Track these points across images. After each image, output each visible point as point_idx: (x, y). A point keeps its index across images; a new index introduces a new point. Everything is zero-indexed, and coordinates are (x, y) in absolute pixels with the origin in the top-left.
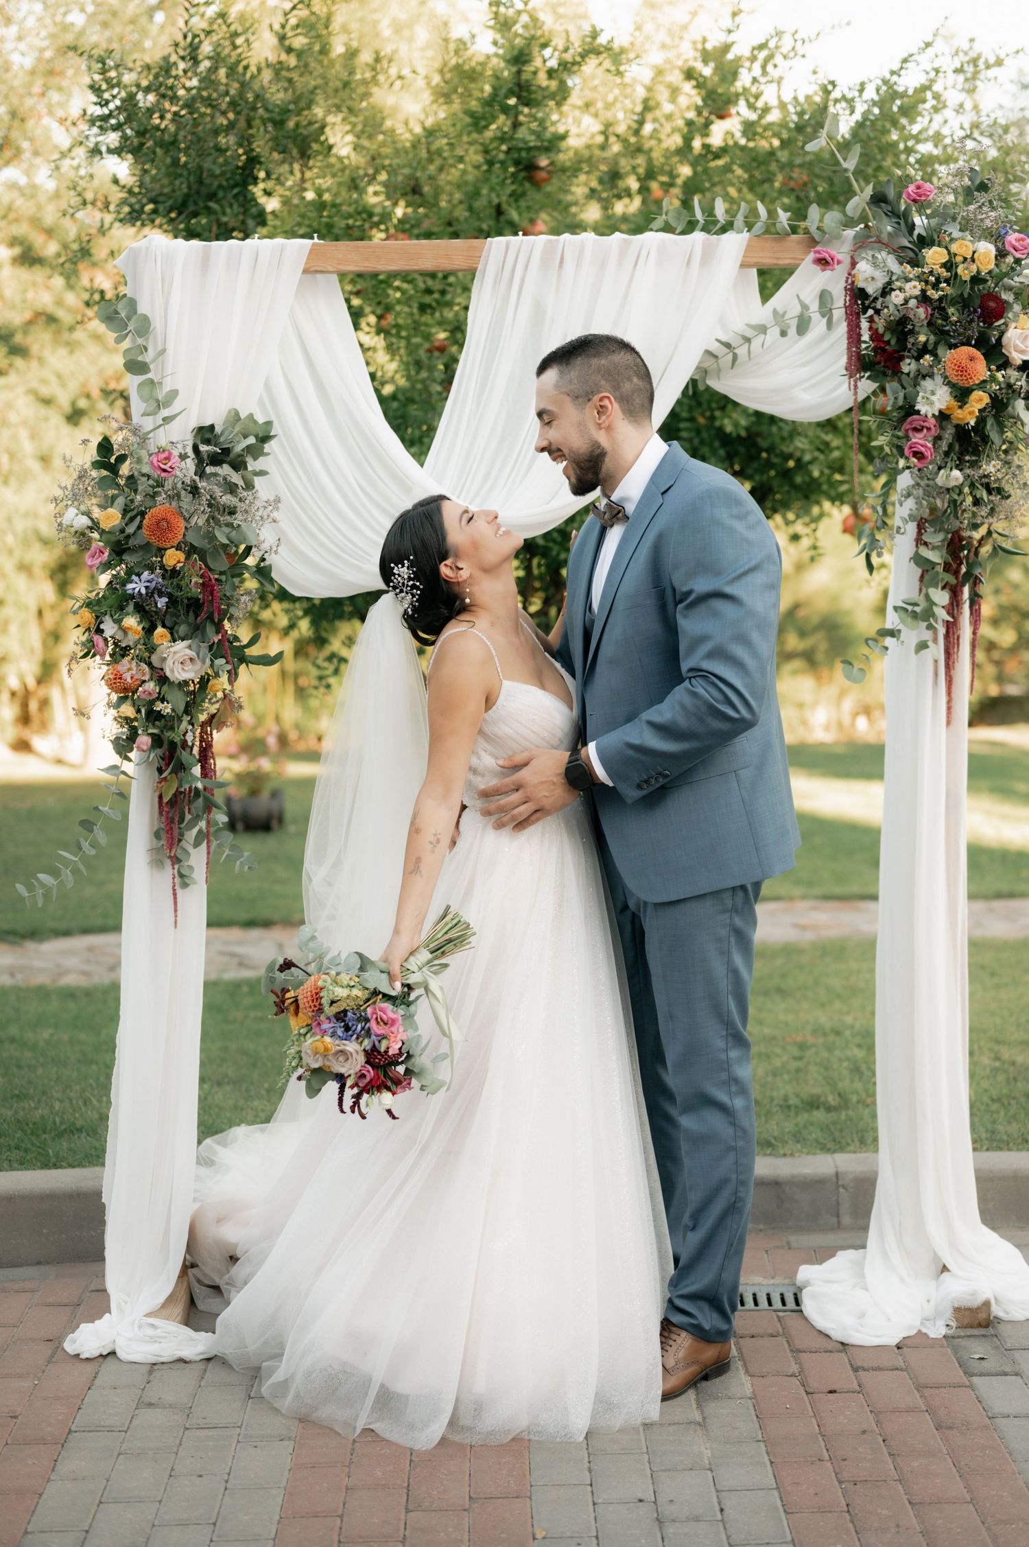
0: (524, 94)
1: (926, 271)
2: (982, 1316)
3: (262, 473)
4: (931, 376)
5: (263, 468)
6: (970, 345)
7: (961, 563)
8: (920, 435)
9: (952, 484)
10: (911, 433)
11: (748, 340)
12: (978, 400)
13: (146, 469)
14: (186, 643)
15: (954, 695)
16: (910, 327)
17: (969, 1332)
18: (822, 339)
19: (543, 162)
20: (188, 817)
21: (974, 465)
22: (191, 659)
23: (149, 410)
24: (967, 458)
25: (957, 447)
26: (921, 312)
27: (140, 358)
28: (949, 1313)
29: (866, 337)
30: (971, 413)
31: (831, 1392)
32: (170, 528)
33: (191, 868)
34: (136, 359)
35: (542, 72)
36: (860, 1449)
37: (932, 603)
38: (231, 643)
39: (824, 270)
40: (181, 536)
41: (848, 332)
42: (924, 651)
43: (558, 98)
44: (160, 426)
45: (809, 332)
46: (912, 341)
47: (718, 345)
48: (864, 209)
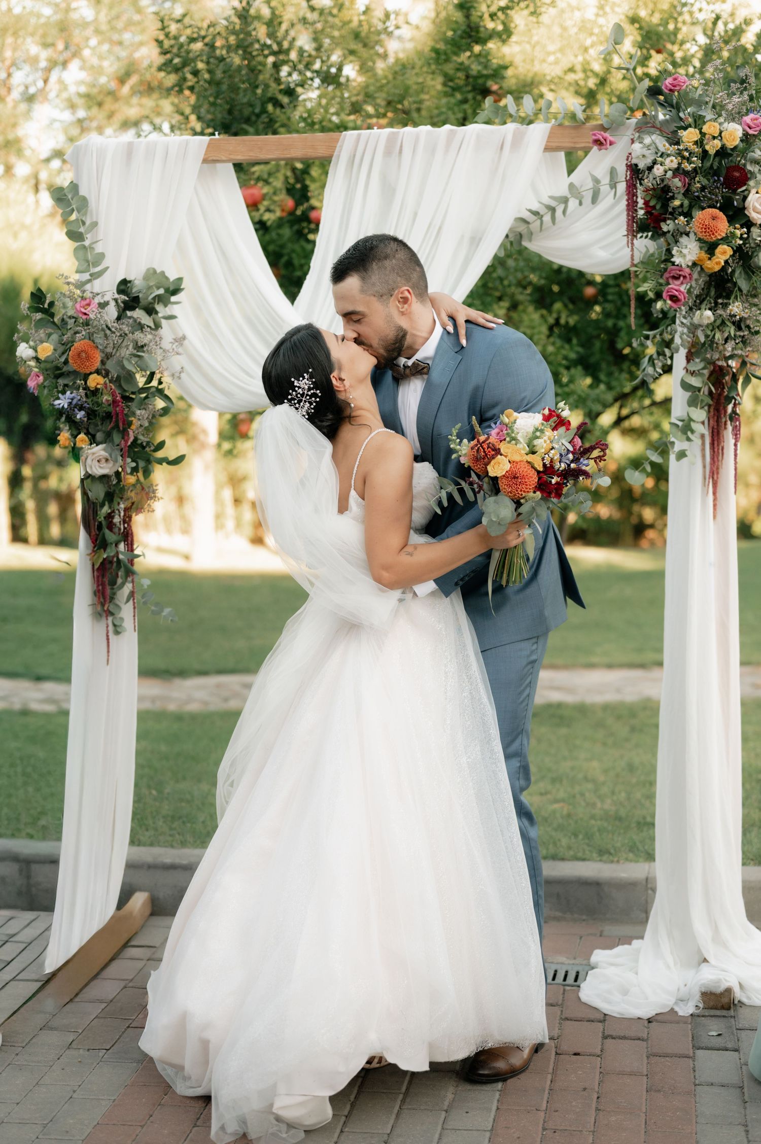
0: (473, 34)
1: (681, 147)
2: (725, 1000)
3: (171, 317)
4: (687, 234)
5: (174, 314)
6: (715, 207)
7: (724, 388)
8: (678, 282)
9: (706, 322)
10: (671, 281)
11: (553, 210)
12: (724, 253)
13: (71, 313)
14: (101, 447)
15: (718, 495)
16: (670, 194)
17: (713, 1012)
18: (613, 206)
19: (495, 87)
20: (119, 581)
21: (725, 306)
22: (107, 460)
23: (81, 269)
24: (720, 301)
25: (713, 293)
26: (677, 182)
27: (80, 230)
28: (697, 996)
29: (641, 202)
30: (718, 263)
31: (575, 1054)
32: (88, 358)
33: (122, 619)
34: (75, 230)
35: (486, 16)
36: (574, 1104)
37: (691, 420)
38: (144, 448)
39: (600, 150)
40: (97, 364)
41: (627, 200)
42: (685, 459)
43: (504, 37)
44: (89, 281)
45: (601, 201)
46: (671, 205)
47: (529, 213)
48: (642, 100)
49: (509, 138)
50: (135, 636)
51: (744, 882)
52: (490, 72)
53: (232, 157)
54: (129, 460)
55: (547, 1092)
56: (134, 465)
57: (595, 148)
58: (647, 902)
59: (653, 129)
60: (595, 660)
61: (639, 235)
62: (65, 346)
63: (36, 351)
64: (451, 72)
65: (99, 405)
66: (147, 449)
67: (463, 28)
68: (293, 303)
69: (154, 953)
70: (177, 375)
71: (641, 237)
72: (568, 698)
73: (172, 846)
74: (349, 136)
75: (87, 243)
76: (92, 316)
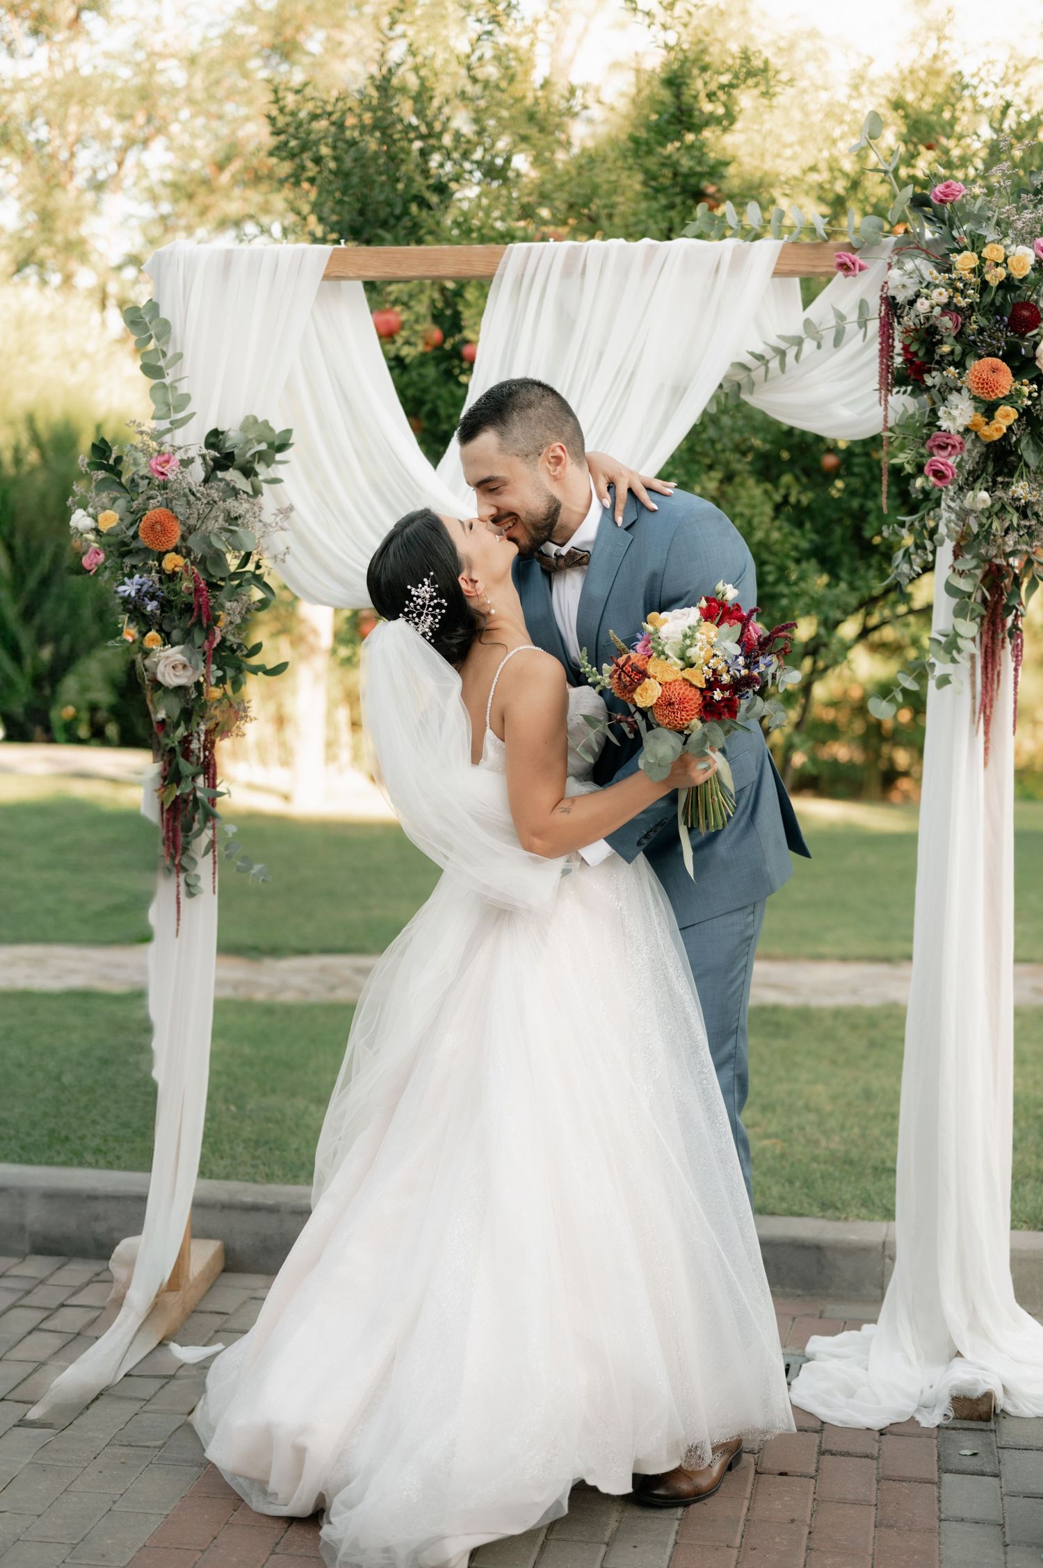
0: (684, 118)
1: (953, 276)
2: (983, 1408)
3: (275, 481)
4: (959, 390)
5: (279, 476)
6: (996, 356)
7: (1002, 594)
8: (945, 453)
9: (980, 506)
10: (935, 451)
11: (782, 354)
12: (1006, 417)
13: (143, 471)
14: (177, 648)
15: (991, 735)
16: (938, 337)
17: (967, 1424)
18: (861, 352)
19: (711, 190)
20: (196, 826)
21: (1007, 486)
22: (185, 667)
23: (159, 414)
24: (1000, 479)
25: (990, 468)
26: (947, 322)
27: (159, 364)
28: (947, 1402)
29: (898, 347)
30: (998, 429)
31: (781, 1474)
32: (165, 531)
33: (198, 877)
34: (153, 363)
35: (702, 96)
36: (777, 1540)
37: (957, 635)
38: (234, 651)
39: (846, 276)
40: (176, 540)
41: (881, 344)
42: (948, 687)
43: (725, 123)
44: (169, 431)
45: (845, 344)
46: (939, 351)
47: (751, 357)
48: (903, 211)
49: (727, 257)
50: (214, 900)
51: (1012, 1251)
52: (706, 169)
53: (362, 273)
54: (214, 667)
55: (742, 1523)
56: (220, 673)
57: (840, 274)
58: (883, 1274)
59: (916, 251)
60: (824, 949)
61: (895, 390)
62: (136, 516)
63: (96, 521)
64: (654, 168)
65: (176, 593)
66: (238, 653)
67: (672, 110)
68: (435, 467)
69: (225, 1322)
70: (281, 556)
71: (898, 392)
72: (787, 1000)
73: (255, 1181)
74: (518, 248)
75: (167, 381)
76: (171, 477)
